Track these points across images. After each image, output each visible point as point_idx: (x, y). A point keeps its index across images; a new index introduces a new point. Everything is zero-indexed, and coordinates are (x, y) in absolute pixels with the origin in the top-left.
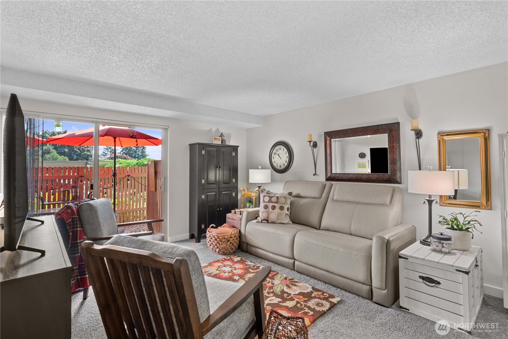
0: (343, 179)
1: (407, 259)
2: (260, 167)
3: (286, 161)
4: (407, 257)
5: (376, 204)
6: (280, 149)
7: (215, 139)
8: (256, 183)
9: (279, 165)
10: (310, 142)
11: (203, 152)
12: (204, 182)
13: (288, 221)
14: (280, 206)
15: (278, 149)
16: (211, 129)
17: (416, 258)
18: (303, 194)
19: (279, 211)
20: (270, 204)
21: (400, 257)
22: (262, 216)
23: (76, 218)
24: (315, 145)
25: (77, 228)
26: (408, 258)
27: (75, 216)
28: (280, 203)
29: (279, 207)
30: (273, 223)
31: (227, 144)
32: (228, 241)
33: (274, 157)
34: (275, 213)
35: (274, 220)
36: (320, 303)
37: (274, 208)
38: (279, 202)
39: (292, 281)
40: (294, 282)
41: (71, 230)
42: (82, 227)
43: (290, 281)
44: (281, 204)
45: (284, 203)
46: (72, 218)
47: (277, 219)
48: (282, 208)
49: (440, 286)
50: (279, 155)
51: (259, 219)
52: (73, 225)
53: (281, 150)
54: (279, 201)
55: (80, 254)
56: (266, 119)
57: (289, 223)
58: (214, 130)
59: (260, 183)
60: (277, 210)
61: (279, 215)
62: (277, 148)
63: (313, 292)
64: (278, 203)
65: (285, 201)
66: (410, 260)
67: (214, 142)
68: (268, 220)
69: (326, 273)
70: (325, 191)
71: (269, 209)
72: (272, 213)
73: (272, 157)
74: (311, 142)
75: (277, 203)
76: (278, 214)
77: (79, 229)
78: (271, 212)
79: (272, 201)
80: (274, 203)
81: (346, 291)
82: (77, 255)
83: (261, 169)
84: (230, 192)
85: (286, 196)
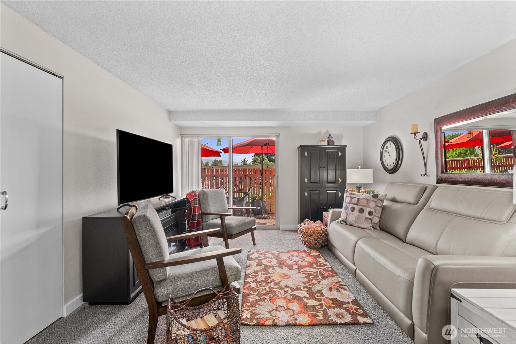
0: (457, 181)
1: (461, 301)
2: (359, 167)
3: (395, 159)
4: (460, 298)
5: (484, 219)
6: (390, 145)
7: (322, 140)
8: (355, 184)
9: (389, 164)
10: (415, 134)
11: (306, 154)
12: (307, 181)
13: (369, 226)
14: (360, 208)
15: (388, 146)
16: (320, 131)
17: (472, 304)
18: (398, 198)
19: (358, 213)
20: (350, 205)
21: (452, 296)
22: (343, 216)
23: (197, 199)
24: (425, 137)
25: (196, 205)
26: (462, 300)
27: (196, 198)
28: (360, 205)
29: (358, 209)
30: (351, 225)
31: (335, 145)
33: (384, 156)
34: (353, 215)
35: (352, 222)
36: (342, 315)
37: (353, 209)
38: (359, 204)
40: (342, 288)
41: (193, 206)
42: (200, 204)
44: (362, 206)
45: (364, 205)
46: (194, 199)
47: (355, 222)
48: (361, 211)
50: (388, 153)
51: (340, 219)
52: (194, 203)
54: (360, 203)
55: (197, 221)
57: (369, 228)
58: (323, 132)
59: (360, 184)
60: (356, 212)
61: (358, 218)
62: (387, 144)
63: (349, 304)
64: (357, 205)
65: (366, 203)
66: (464, 303)
67: (320, 143)
68: (346, 221)
70: (424, 197)
71: (348, 210)
72: (351, 215)
74: (417, 134)
75: (357, 204)
76: (356, 217)
77: (197, 206)
78: (350, 214)
80: (354, 204)
82: (195, 221)
83: (361, 168)
84: (335, 192)
85: (368, 198)
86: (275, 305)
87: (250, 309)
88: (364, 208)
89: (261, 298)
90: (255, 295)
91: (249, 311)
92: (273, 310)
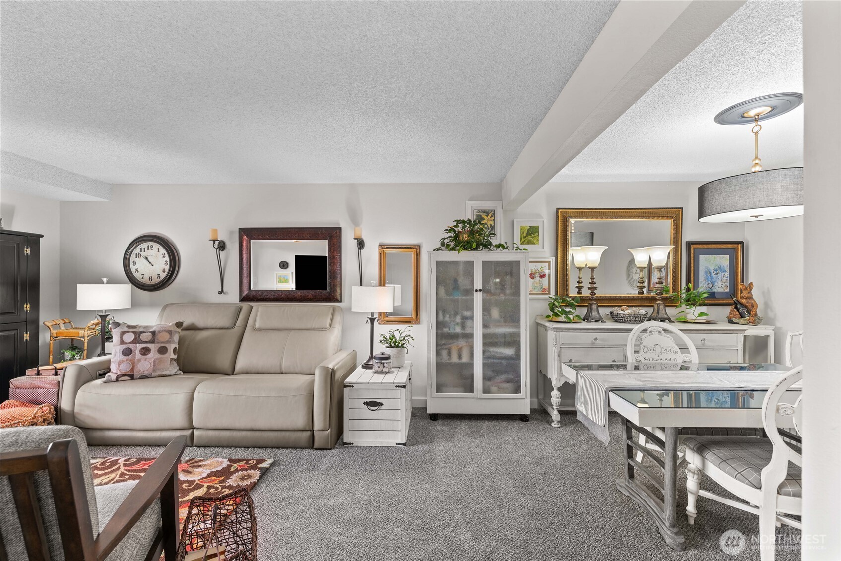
0: (268, 298)
1: (353, 387)
2: (105, 280)
3: (164, 270)
4: (352, 385)
5: (314, 329)
6: (150, 248)
8: (95, 310)
9: (147, 277)
10: (214, 241)
13: (176, 370)
14: (159, 346)
15: (146, 249)
17: (361, 384)
19: (158, 355)
20: (138, 345)
21: (345, 386)
22: (115, 370)
24: (222, 246)
26: (353, 385)
28: (158, 343)
29: (157, 349)
30: (144, 377)
33: (135, 263)
34: (148, 360)
35: (146, 373)
36: (245, 476)
37: (145, 351)
38: (156, 341)
39: (191, 462)
40: (196, 462)
43: (189, 463)
44: (162, 343)
45: (167, 341)
47: (154, 370)
48: (163, 350)
49: (383, 407)
50: (146, 259)
51: (112, 375)
53: (152, 249)
54: (158, 339)
56: (116, 189)
57: (178, 373)
59: (105, 310)
60: (153, 355)
61: (157, 362)
62: (144, 245)
63: (232, 466)
64: (154, 343)
65: (168, 337)
66: (356, 387)
68: (133, 375)
69: (249, 433)
70: (241, 317)
71: (135, 355)
72: (143, 361)
73: (131, 262)
74: (216, 241)
75: (152, 342)
76: (154, 362)
78: (140, 360)
79: (142, 339)
80: (146, 342)
81: (279, 448)
83: (108, 283)
85: (170, 329)
88: (167, 345)
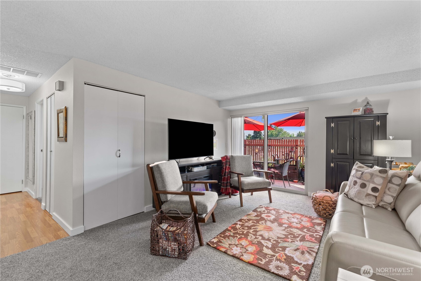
2: (391, 137)
7: (355, 110)
11: (333, 125)
12: (333, 152)
13: (370, 203)
14: (362, 182)
16: (357, 100)
20: (354, 178)
23: (228, 161)
25: (227, 165)
27: (228, 160)
28: (362, 180)
30: (351, 199)
32: (320, 204)
34: (355, 189)
35: (352, 196)
37: (355, 183)
41: (225, 166)
42: (230, 165)
44: (364, 180)
45: (367, 180)
46: (226, 161)
47: (355, 197)
48: (363, 186)
52: (226, 164)
54: (363, 177)
55: (227, 177)
57: (369, 206)
58: (360, 100)
60: (357, 187)
61: (359, 193)
65: (370, 178)
67: (352, 113)
68: (348, 195)
71: (351, 183)
75: (360, 179)
76: (356, 191)
77: (228, 166)
78: (352, 188)
82: (226, 177)
84: (371, 165)
85: (373, 173)
86: (239, 242)
87: (220, 238)
88: (367, 183)
89: (235, 235)
90: (232, 233)
91: (218, 239)
92: (233, 244)
